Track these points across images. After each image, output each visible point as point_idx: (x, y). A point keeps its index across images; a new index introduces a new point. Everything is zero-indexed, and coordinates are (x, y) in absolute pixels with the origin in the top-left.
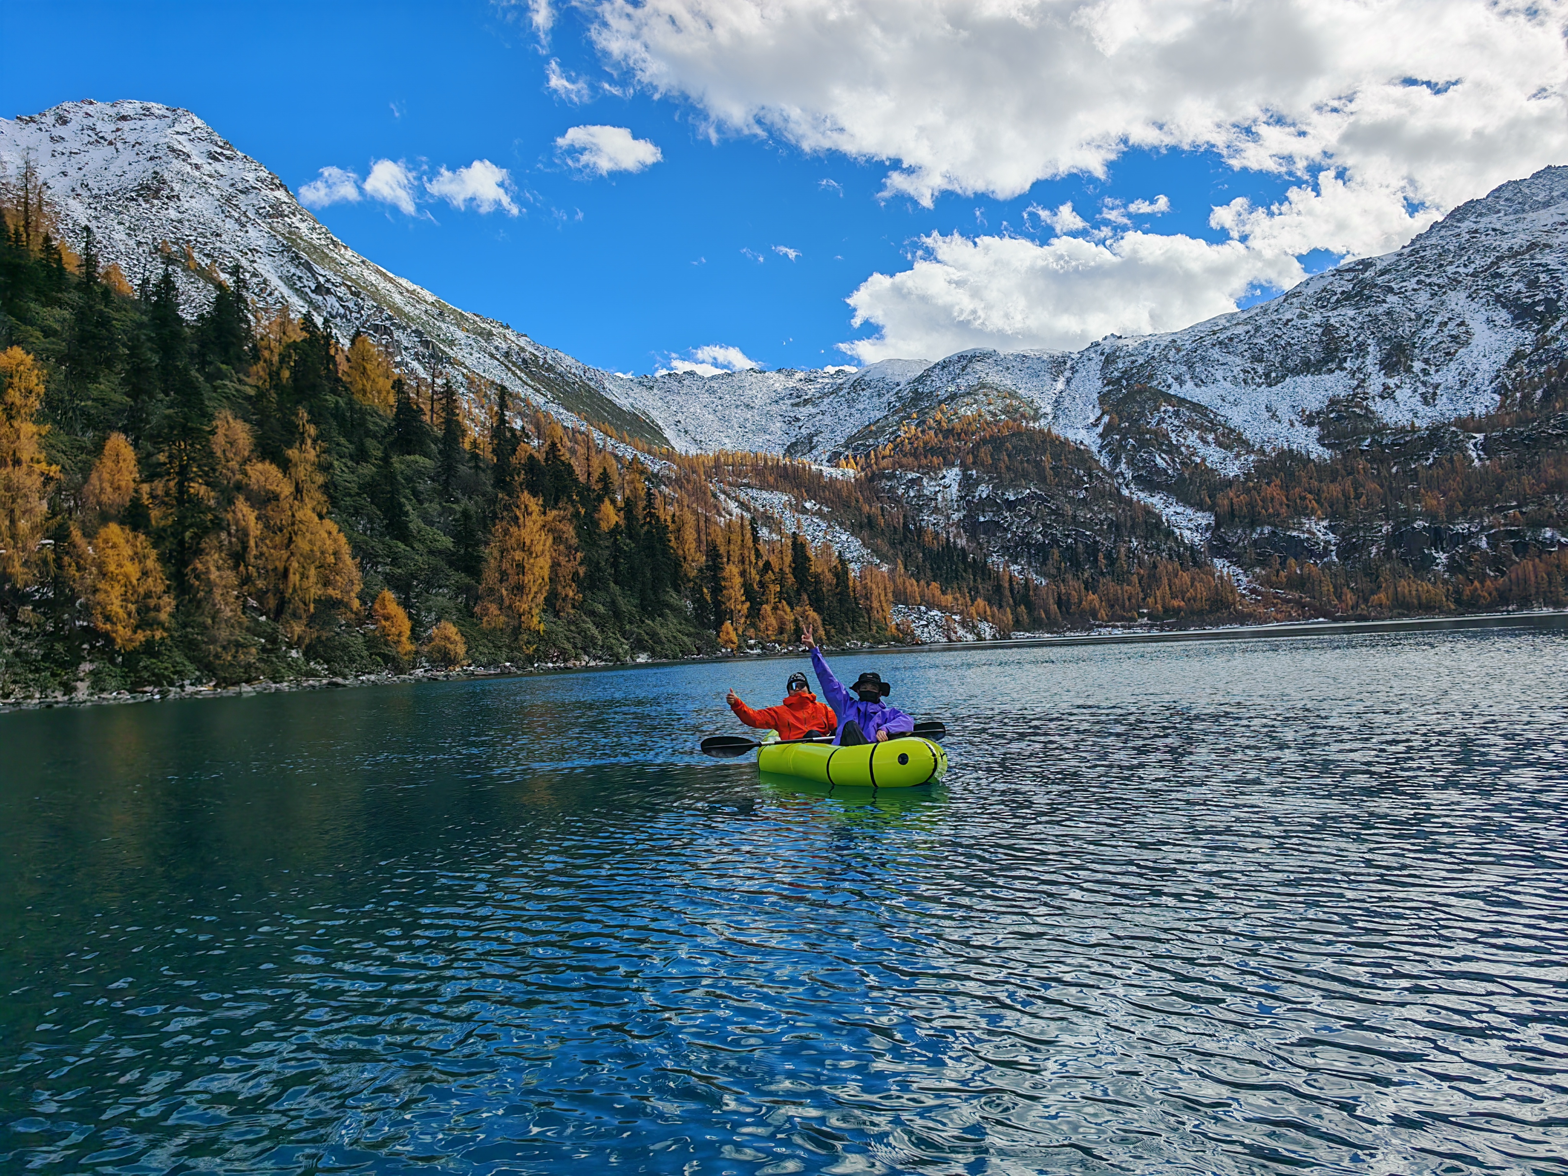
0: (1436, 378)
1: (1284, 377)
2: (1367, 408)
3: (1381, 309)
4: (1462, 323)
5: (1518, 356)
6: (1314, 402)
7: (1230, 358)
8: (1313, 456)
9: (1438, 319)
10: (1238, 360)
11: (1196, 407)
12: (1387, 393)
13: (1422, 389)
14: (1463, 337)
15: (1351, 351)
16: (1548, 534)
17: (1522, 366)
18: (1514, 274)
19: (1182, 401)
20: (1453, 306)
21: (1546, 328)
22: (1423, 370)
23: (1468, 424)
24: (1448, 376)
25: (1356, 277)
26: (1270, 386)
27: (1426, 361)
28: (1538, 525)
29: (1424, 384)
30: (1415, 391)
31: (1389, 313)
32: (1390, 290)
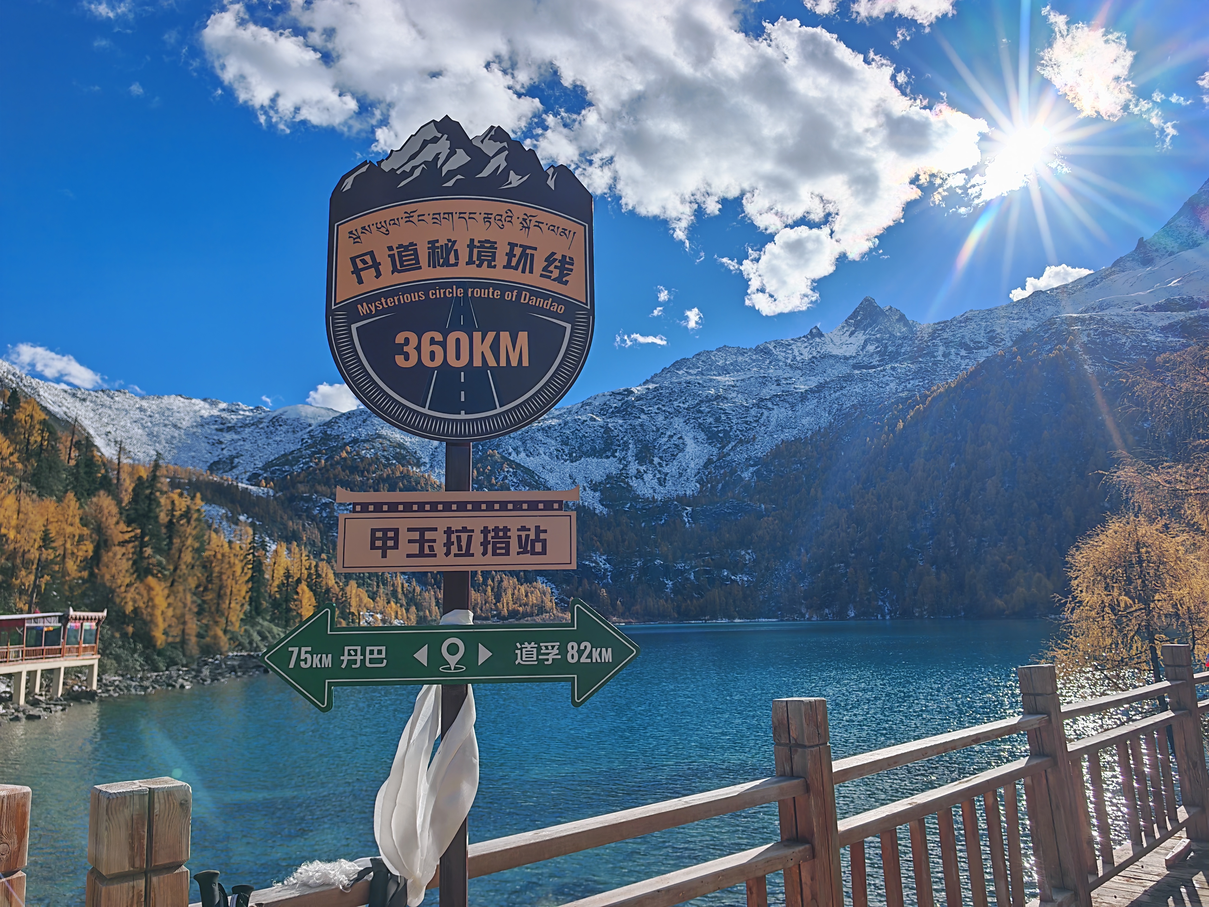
0: (666, 470)
1: (581, 457)
2: (628, 483)
3: (638, 422)
4: (681, 438)
5: (709, 461)
6: (598, 476)
7: (549, 440)
8: (597, 512)
9: (668, 433)
10: (553, 442)
11: (527, 470)
12: (639, 476)
13: (658, 476)
14: (681, 446)
15: (619, 446)
16: (726, 573)
17: (712, 467)
18: (709, 412)
19: (518, 465)
20: (676, 426)
21: (723, 447)
22: (659, 463)
23: (683, 500)
24: (671, 469)
25: (623, 399)
26: (572, 462)
27: (661, 458)
28: (721, 567)
29: (659, 472)
30: (654, 476)
31: (641, 425)
32: (643, 411)
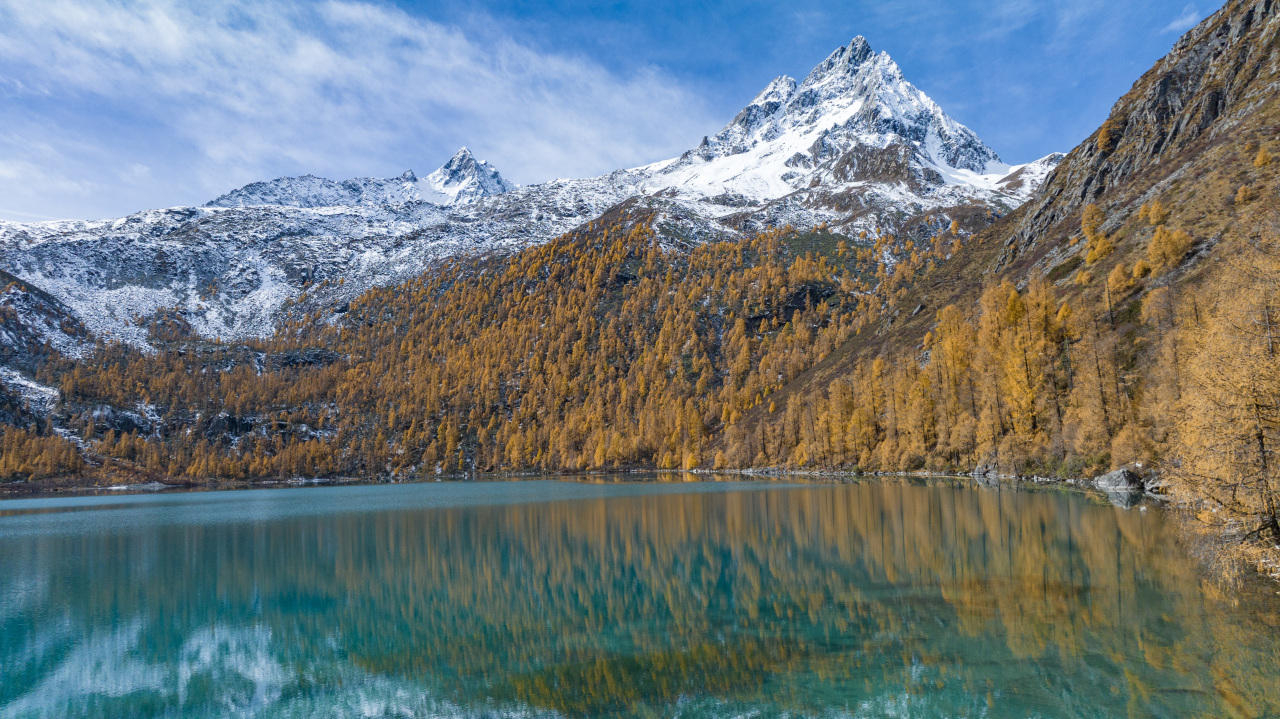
0: (235, 308)
1: (123, 284)
2: (185, 322)
3: (200, 249)
4: (255, 273)
5: (287, 305)
6: (146, 309)
7: (77, 259)
8: (143, 352)
9: (240, 266)
10: (84, 262)
11: (43, 295)
12: (201, 313)
13: (225, 314)
14: (255, 283)
15: (176, 275)
16: (304, 429)
17: (291, 311)
18: (291, 247)
19: (30, 288)
20: (250, 259)
21: (306, 288)
22: (226, 300)
23: (255, 347)
24: (242, 307)
25: (183, 220)
26: (110, 288)
27: (228, 293)
28: (299, 422)
29: (227, 310)
30: (220, 314)
31: (206, 253)
32: (209, 236)
